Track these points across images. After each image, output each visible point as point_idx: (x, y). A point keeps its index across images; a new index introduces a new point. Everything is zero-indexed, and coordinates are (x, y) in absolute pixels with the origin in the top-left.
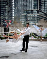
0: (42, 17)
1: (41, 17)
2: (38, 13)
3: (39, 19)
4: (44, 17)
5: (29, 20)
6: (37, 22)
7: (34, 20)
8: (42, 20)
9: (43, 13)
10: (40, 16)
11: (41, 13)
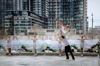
0: (36, 21)
1: (34, 22)
2: (29, 15)
3: (31, 23)
4: (38, 21)
5: (16, 25)
6: (29, 28)
7: (24, 25)
8: (36, 24)
9: (36, 16)
10: (32, 19)
11: (34, 15)
